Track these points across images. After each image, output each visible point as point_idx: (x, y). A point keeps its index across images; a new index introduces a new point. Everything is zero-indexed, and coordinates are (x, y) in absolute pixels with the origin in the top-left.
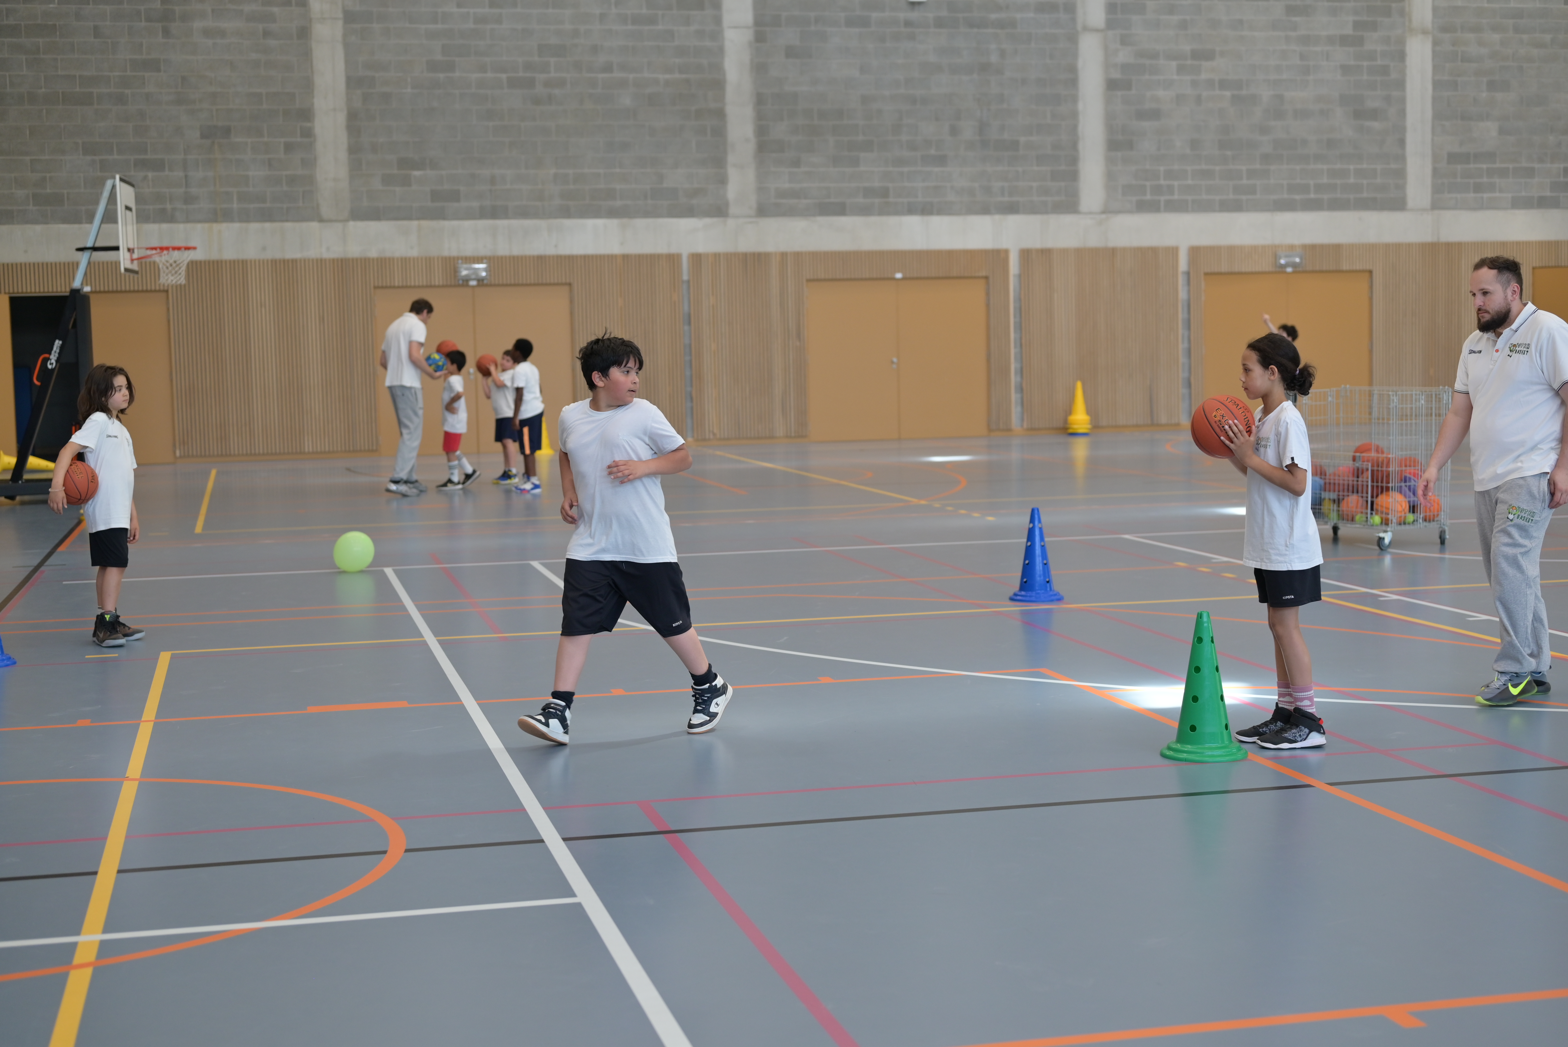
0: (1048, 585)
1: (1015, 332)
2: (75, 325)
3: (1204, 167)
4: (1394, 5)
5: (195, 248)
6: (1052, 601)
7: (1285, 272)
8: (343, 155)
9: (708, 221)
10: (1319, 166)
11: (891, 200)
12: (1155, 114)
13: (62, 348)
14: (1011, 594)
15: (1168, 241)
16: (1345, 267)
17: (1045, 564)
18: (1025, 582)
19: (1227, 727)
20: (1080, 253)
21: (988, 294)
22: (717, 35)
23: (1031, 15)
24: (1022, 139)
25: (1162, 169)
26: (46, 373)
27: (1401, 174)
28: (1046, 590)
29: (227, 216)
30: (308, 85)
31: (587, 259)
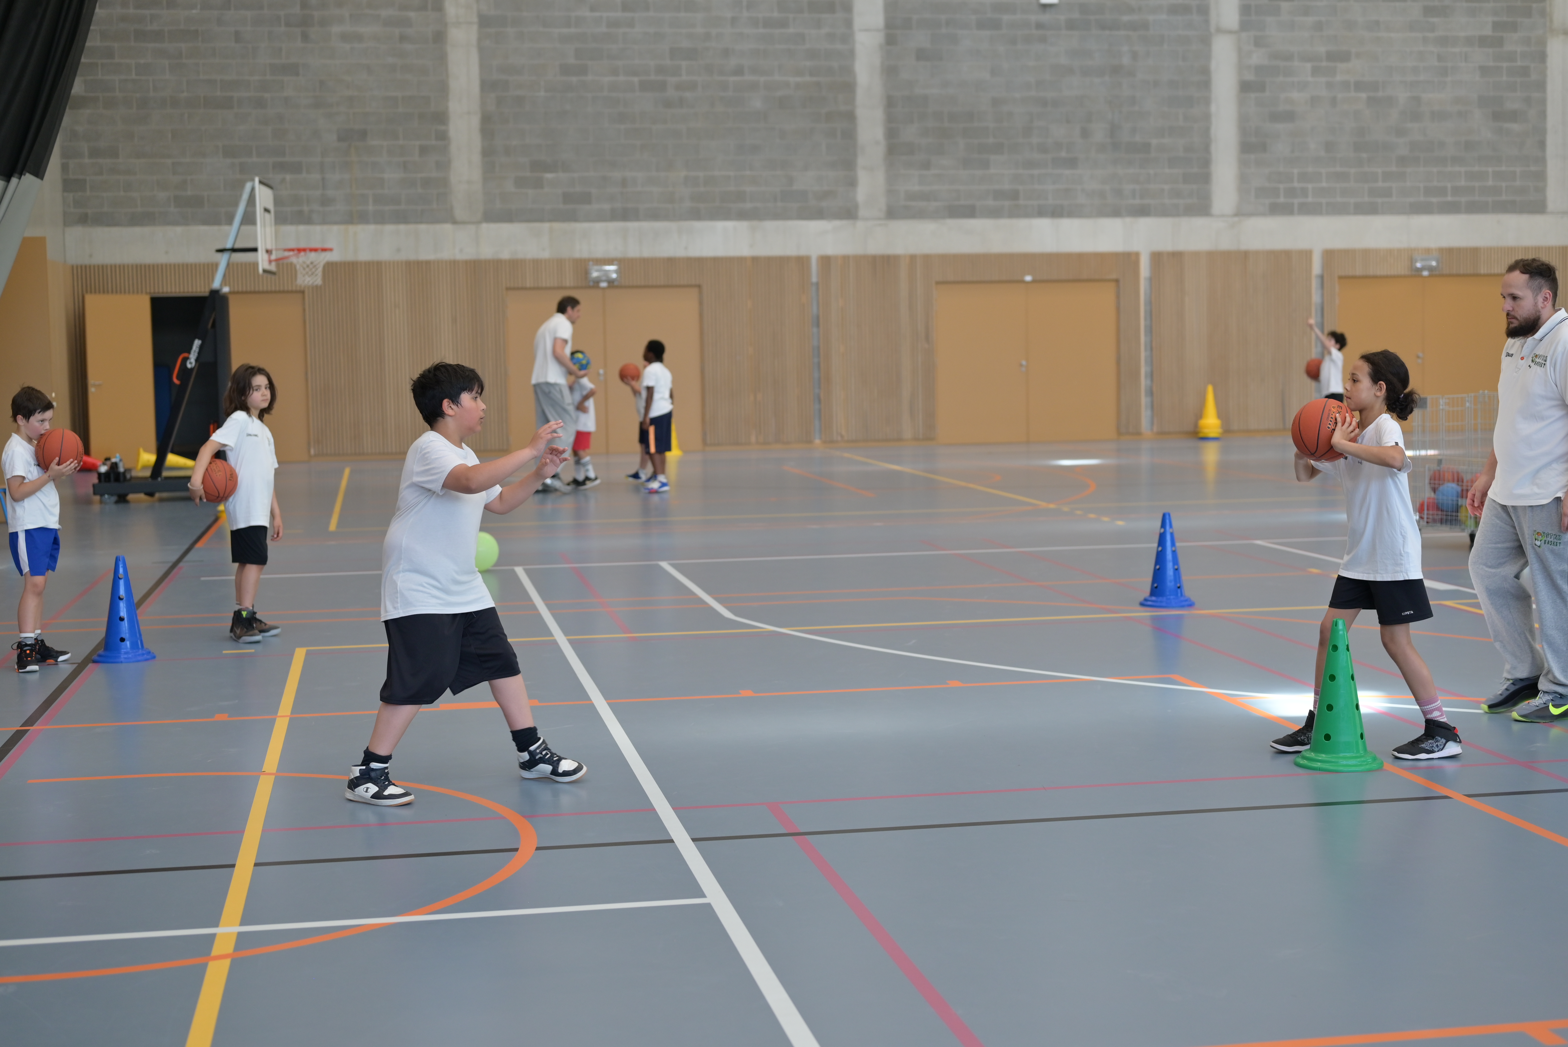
0: (1179, 590)
1: (1146, 335)
2: (214, 325)
3: (1338, 169)
4: (1534, 5)
5: (331, 250)
6: (1183, 606)
7: (1422, 276)
8: (477, 158)
9: (837, 223)
10: (1457, 169)
11: (1021, 202)
12: (1289, 116)
13: (201, 348)
14: (1141, 599)
15: (1301, 244)
16: (1483, 271)
17: (1177, 569)
18: (1156, 587)
19: (1362, 736)
20: (1212, 256)
21: (1118, 296)
22: (848, 37)
23: (1164, 17)
24: (1154, 142)
25: (1296, 171)
26: (185, 372)
27: (1541, 176)
28: (1177, 595)
29: (362, 218)
30: (443, 89)
31: (716, 261)
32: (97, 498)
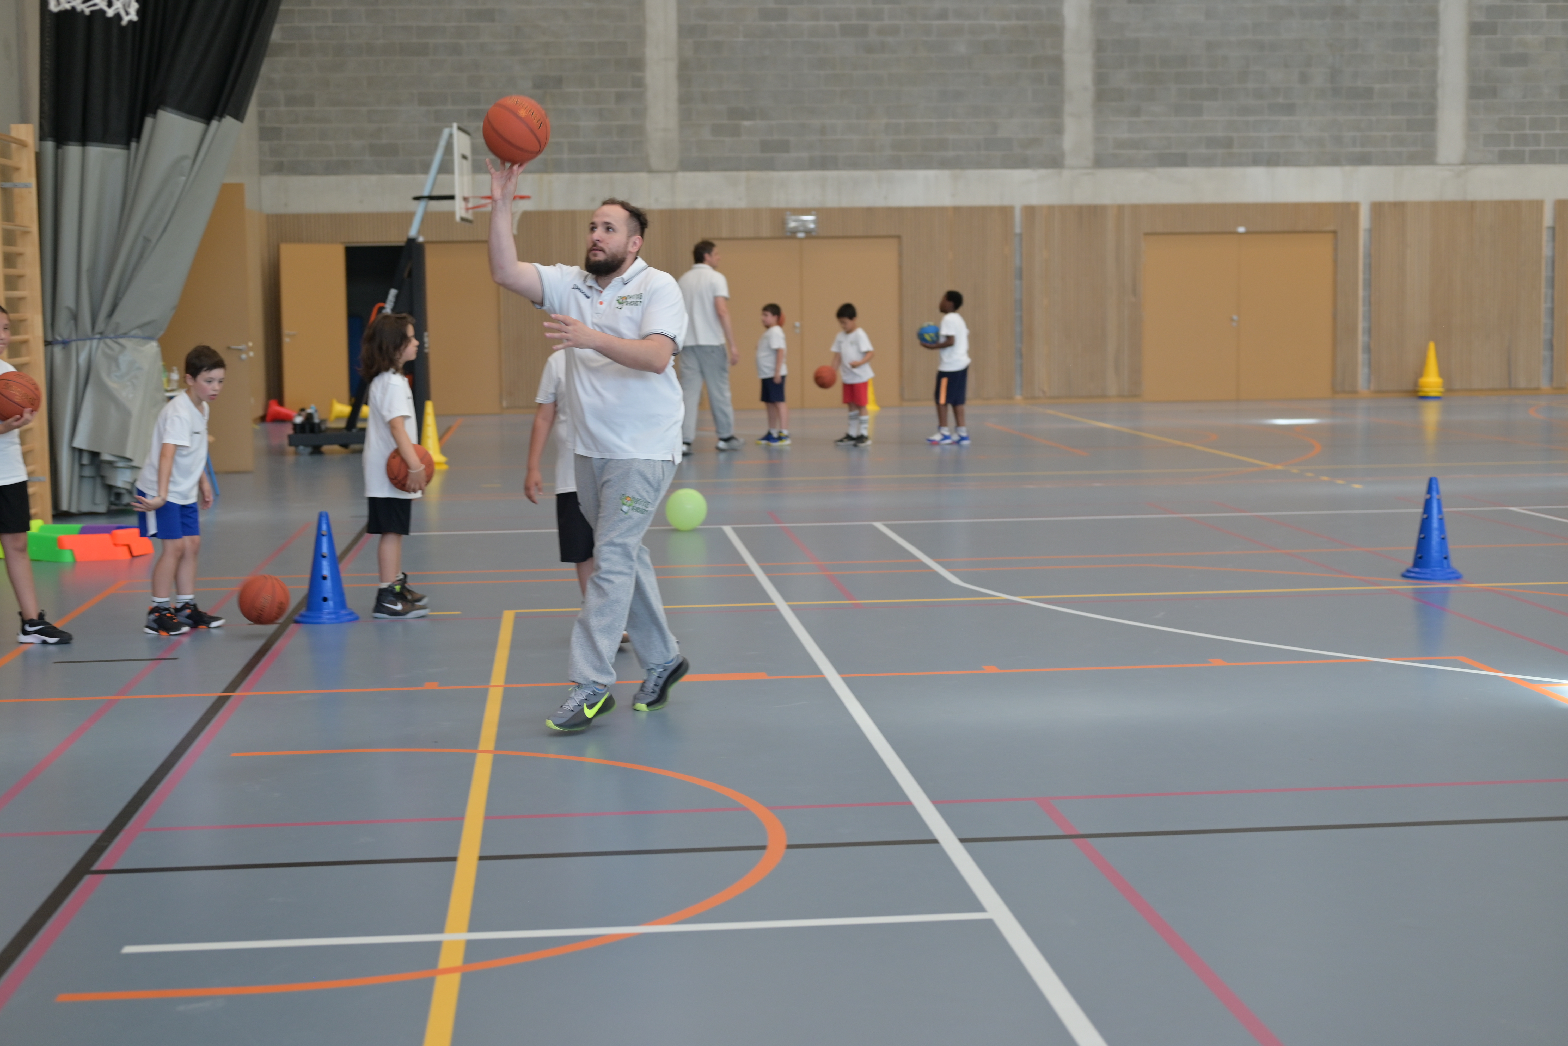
0: (1445, 561)
1: (1364, 289)
2: (410, 275)
5: (528, 197)
6: (1449, 579)
8: (673, 105)
9: (1043, 172)
11: (1235, 150)
12: (1522, 59)
13: (397, 297)
14: (1403, 570)
15: (1532, 194)
17: (1443, 539)
18: (1420, 558)
20: (1436, 206)
21: (1336, 249)
24: (1377, 87)
25: (1527, 117)
28: (1443, 567)
29: (557, 167)
30: (640, 34)
31: (917, 211)
32: (292, 449)
